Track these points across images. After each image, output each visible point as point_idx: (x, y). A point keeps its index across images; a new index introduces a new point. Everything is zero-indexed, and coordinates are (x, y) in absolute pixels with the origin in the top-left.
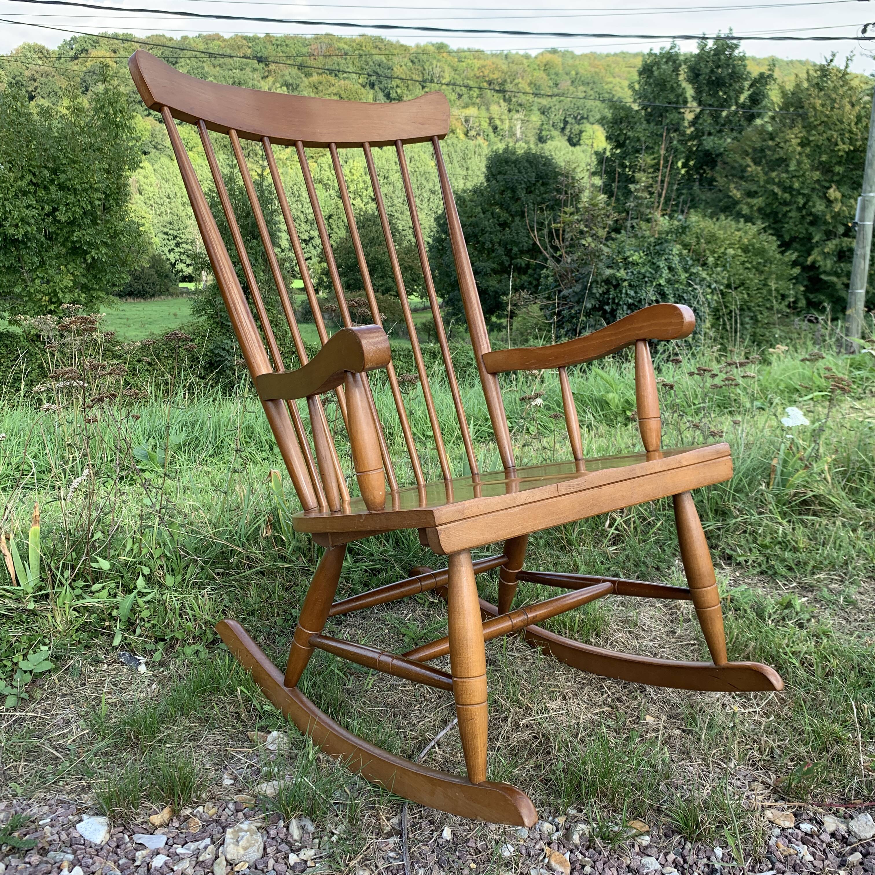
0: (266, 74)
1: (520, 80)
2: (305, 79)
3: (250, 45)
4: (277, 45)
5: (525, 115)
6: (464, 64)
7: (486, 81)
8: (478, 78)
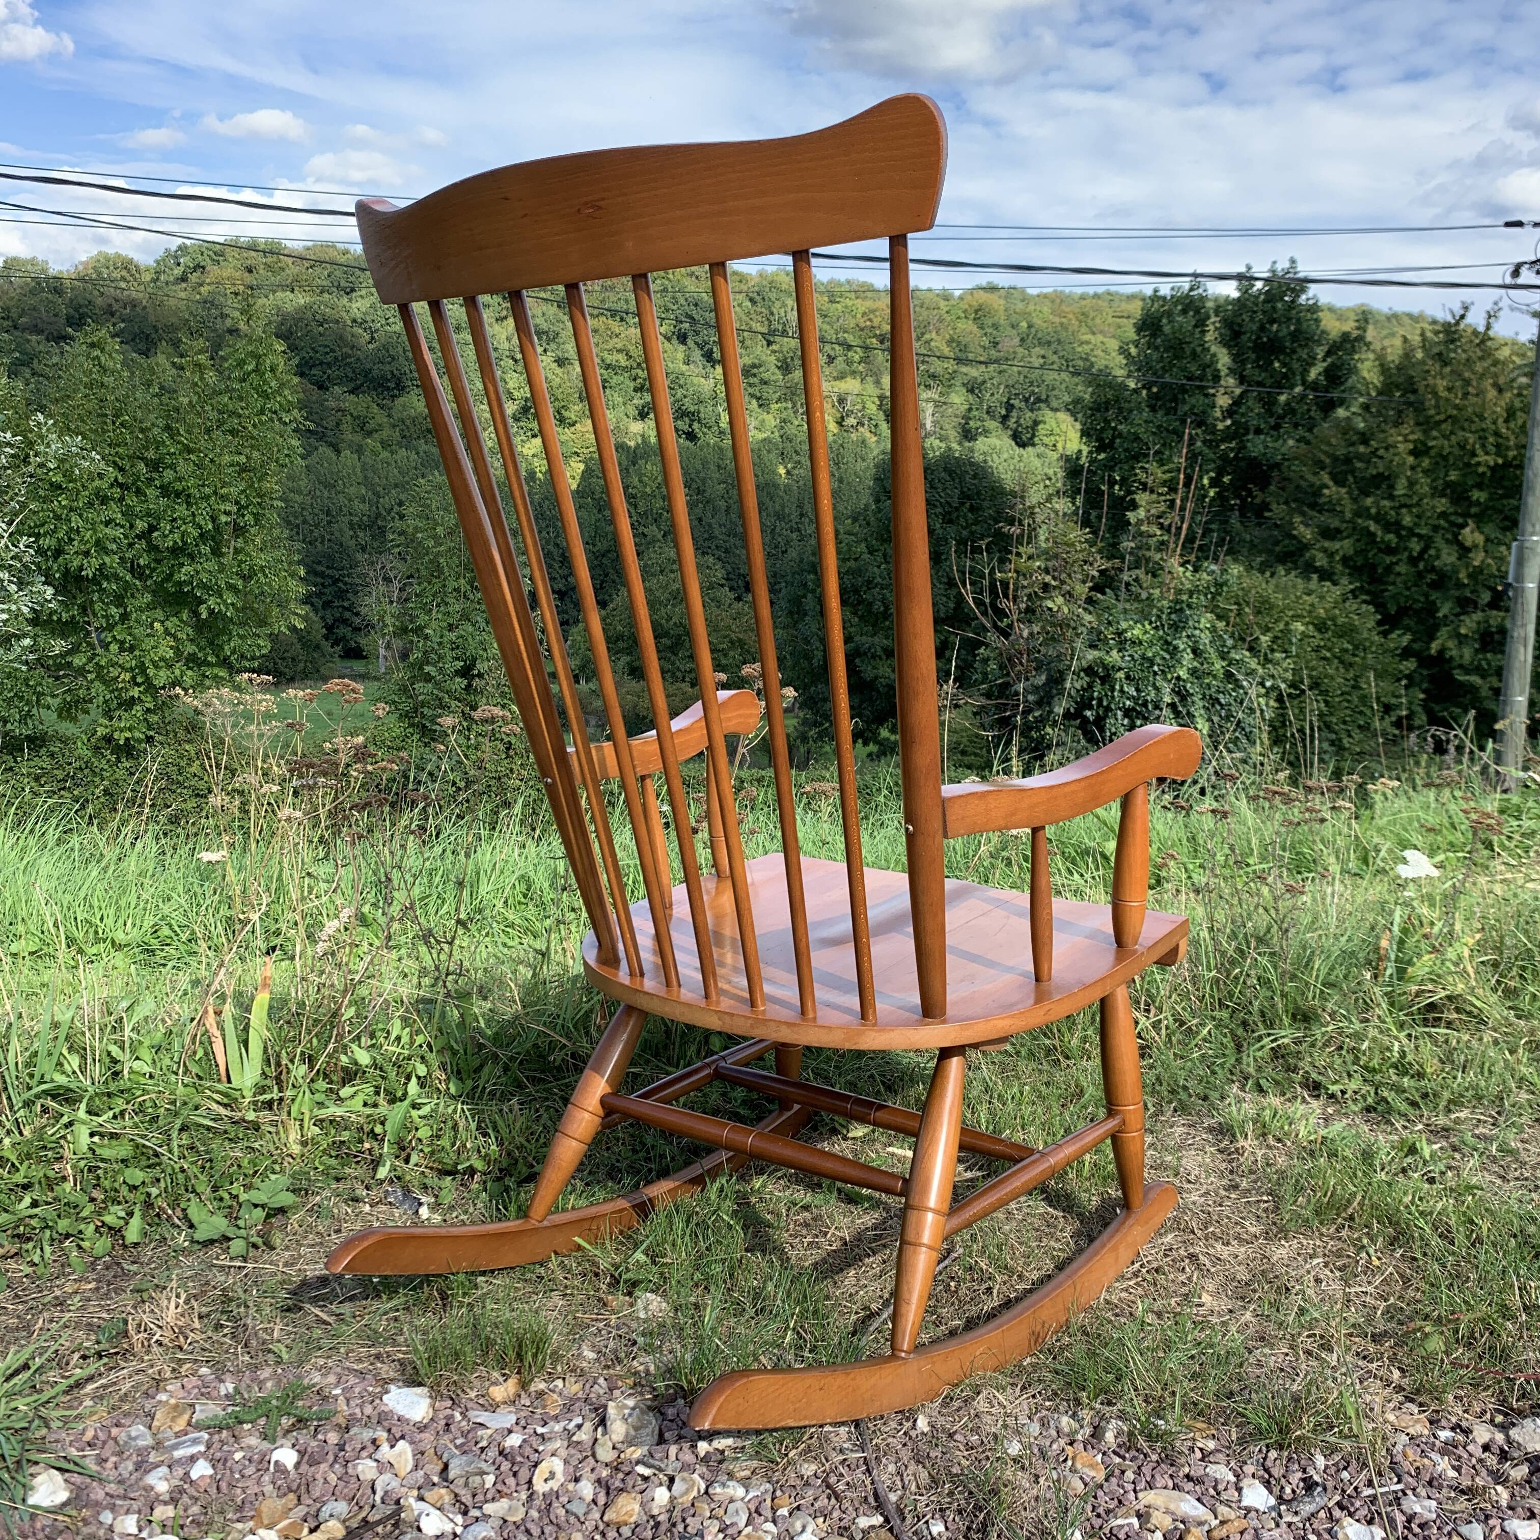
1: (934, 335)
5: (941, 394)
6: (839, 306)
7: (875, 336)
8: (862, 330)
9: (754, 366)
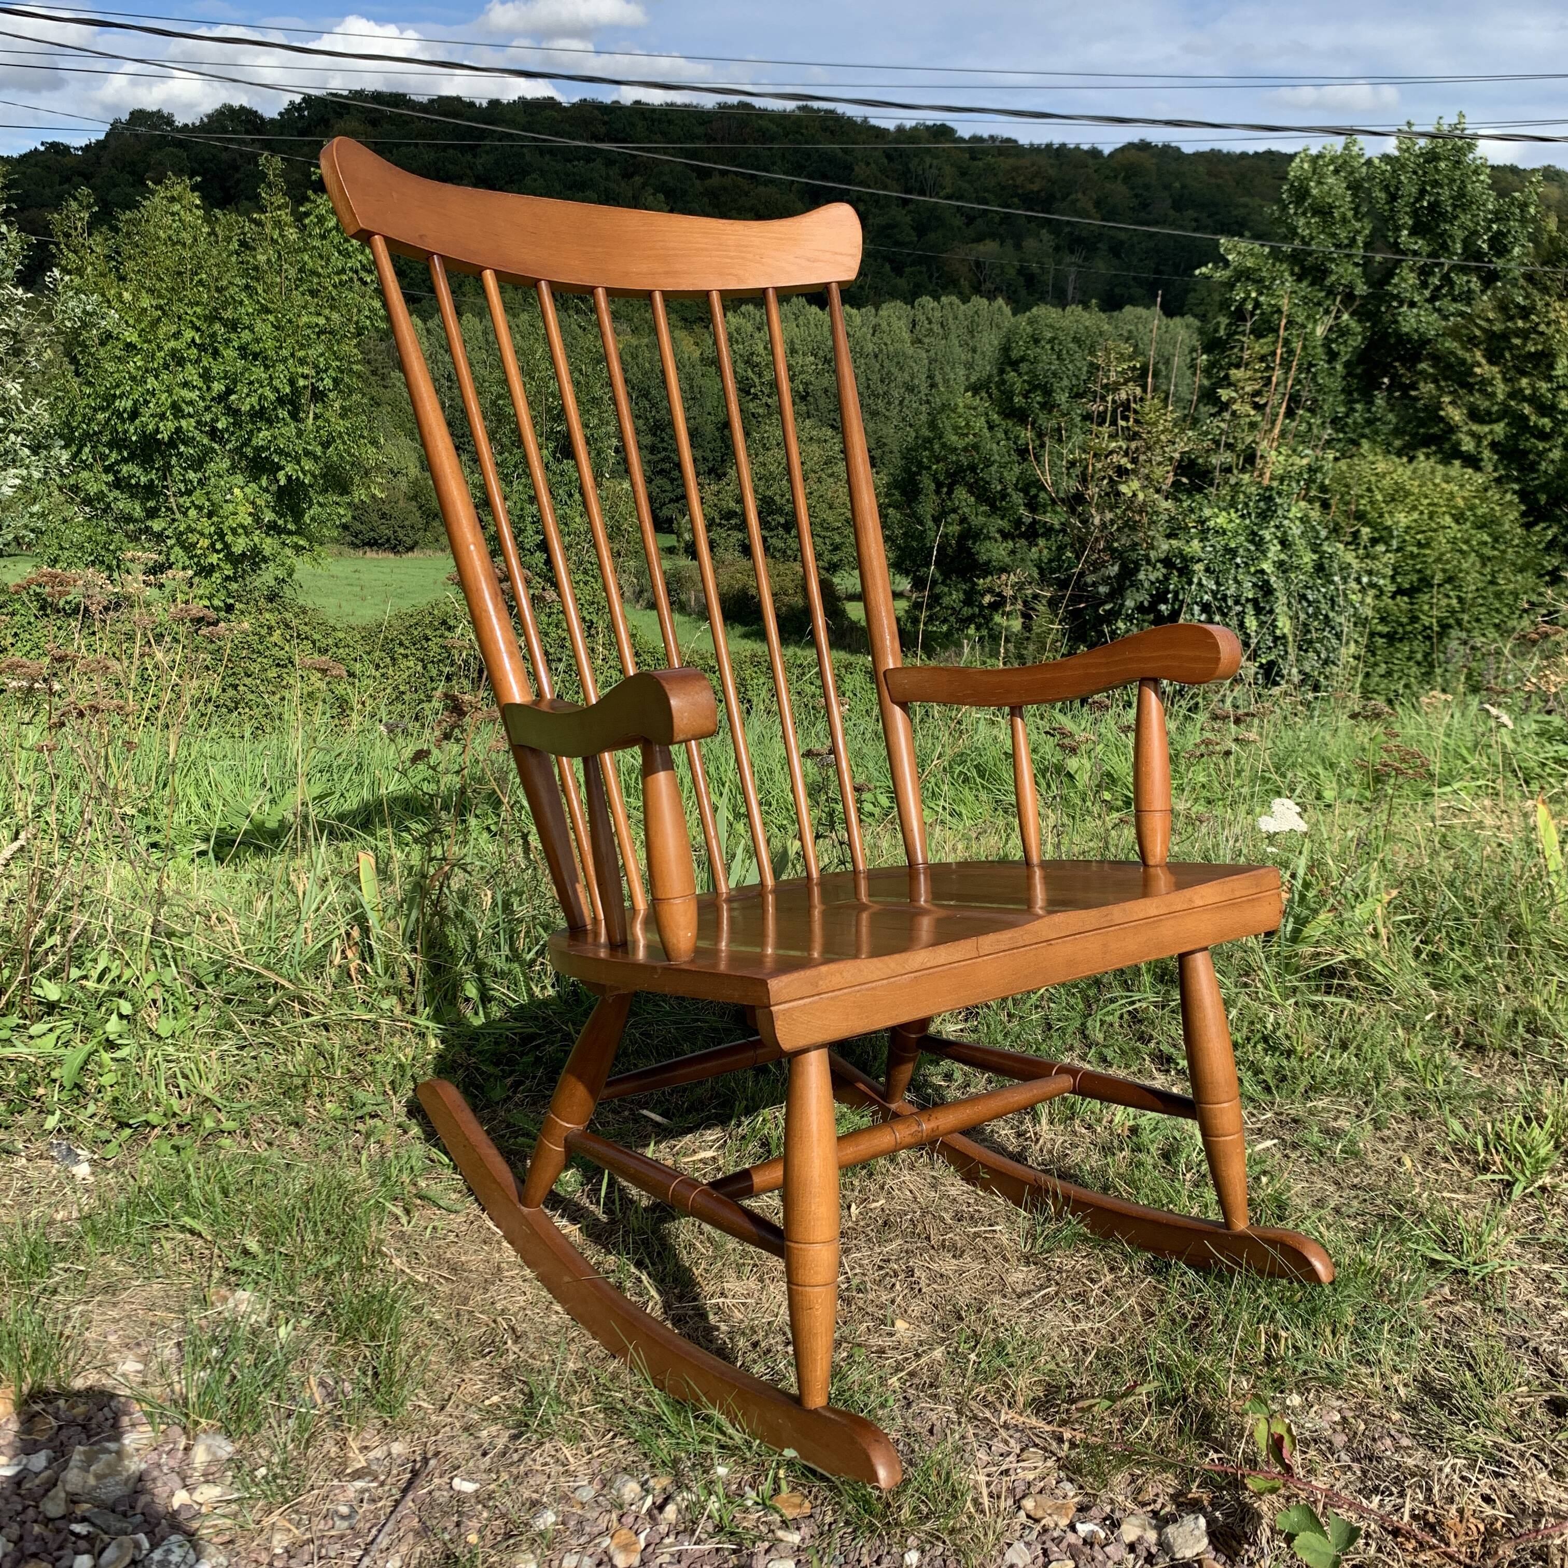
0: (631, 169)
1: (1080, 195)
2: (698, 182)
3: (606, 118)
4: (653, 120)
5: (1086, 259)
6: (980, 163)
7: (1017, 195)
8: (1003, 188)
9: (889, 226)
